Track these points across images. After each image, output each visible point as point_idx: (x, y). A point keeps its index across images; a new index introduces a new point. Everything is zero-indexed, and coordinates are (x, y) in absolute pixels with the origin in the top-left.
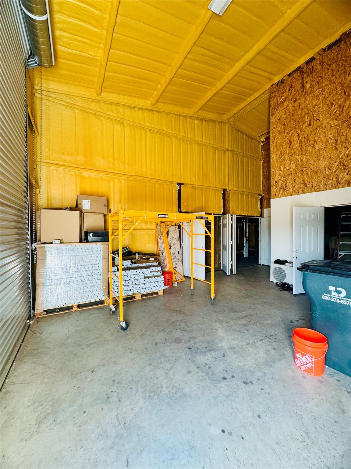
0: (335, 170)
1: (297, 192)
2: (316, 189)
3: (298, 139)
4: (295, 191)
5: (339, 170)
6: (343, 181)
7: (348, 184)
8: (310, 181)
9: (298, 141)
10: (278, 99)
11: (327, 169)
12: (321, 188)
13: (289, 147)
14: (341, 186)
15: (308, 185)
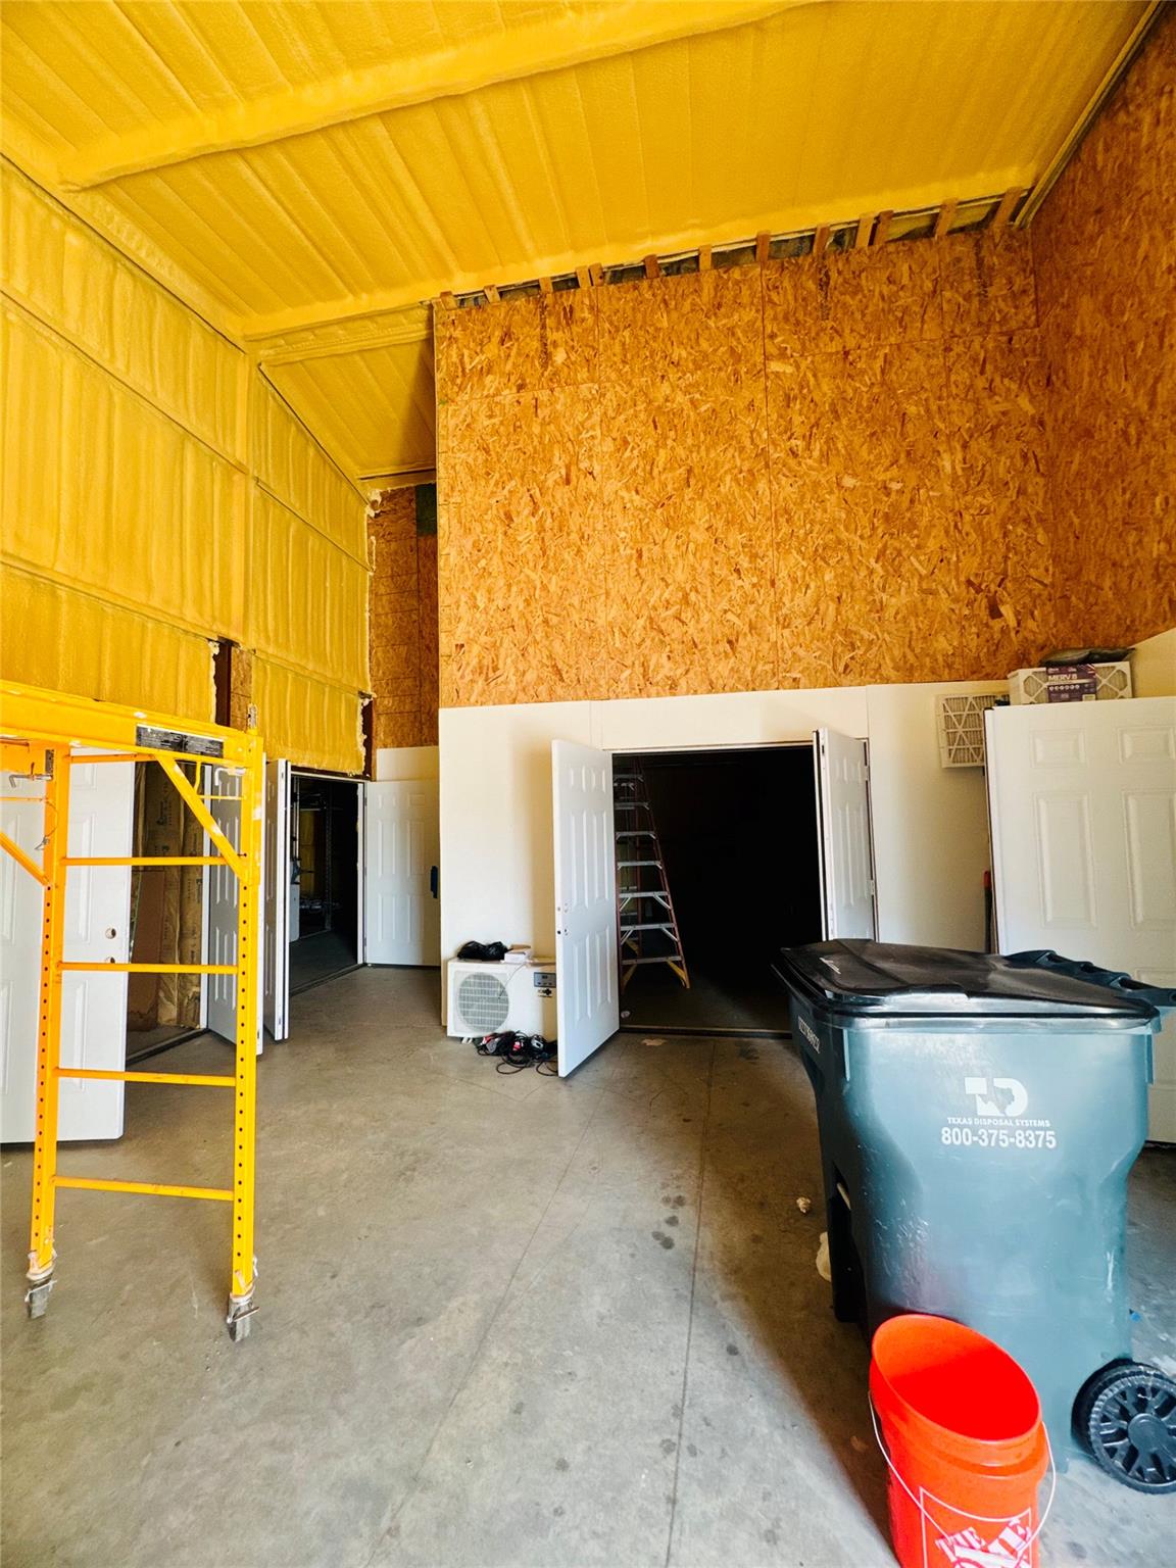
0: (638, 640)
1: (532, 692)
2: (587, 690)
3: (533, 515)
4: (524, 689)
5: (648, 642)
6: (659, 678)
7: (671, 688)
8: (572, 663)
9: (534, 520)
10: (463, 355)
11: (616, 630)
12: (603, 690)
13: (506, 533)
14: (653, 690)
15: (565, 676)
